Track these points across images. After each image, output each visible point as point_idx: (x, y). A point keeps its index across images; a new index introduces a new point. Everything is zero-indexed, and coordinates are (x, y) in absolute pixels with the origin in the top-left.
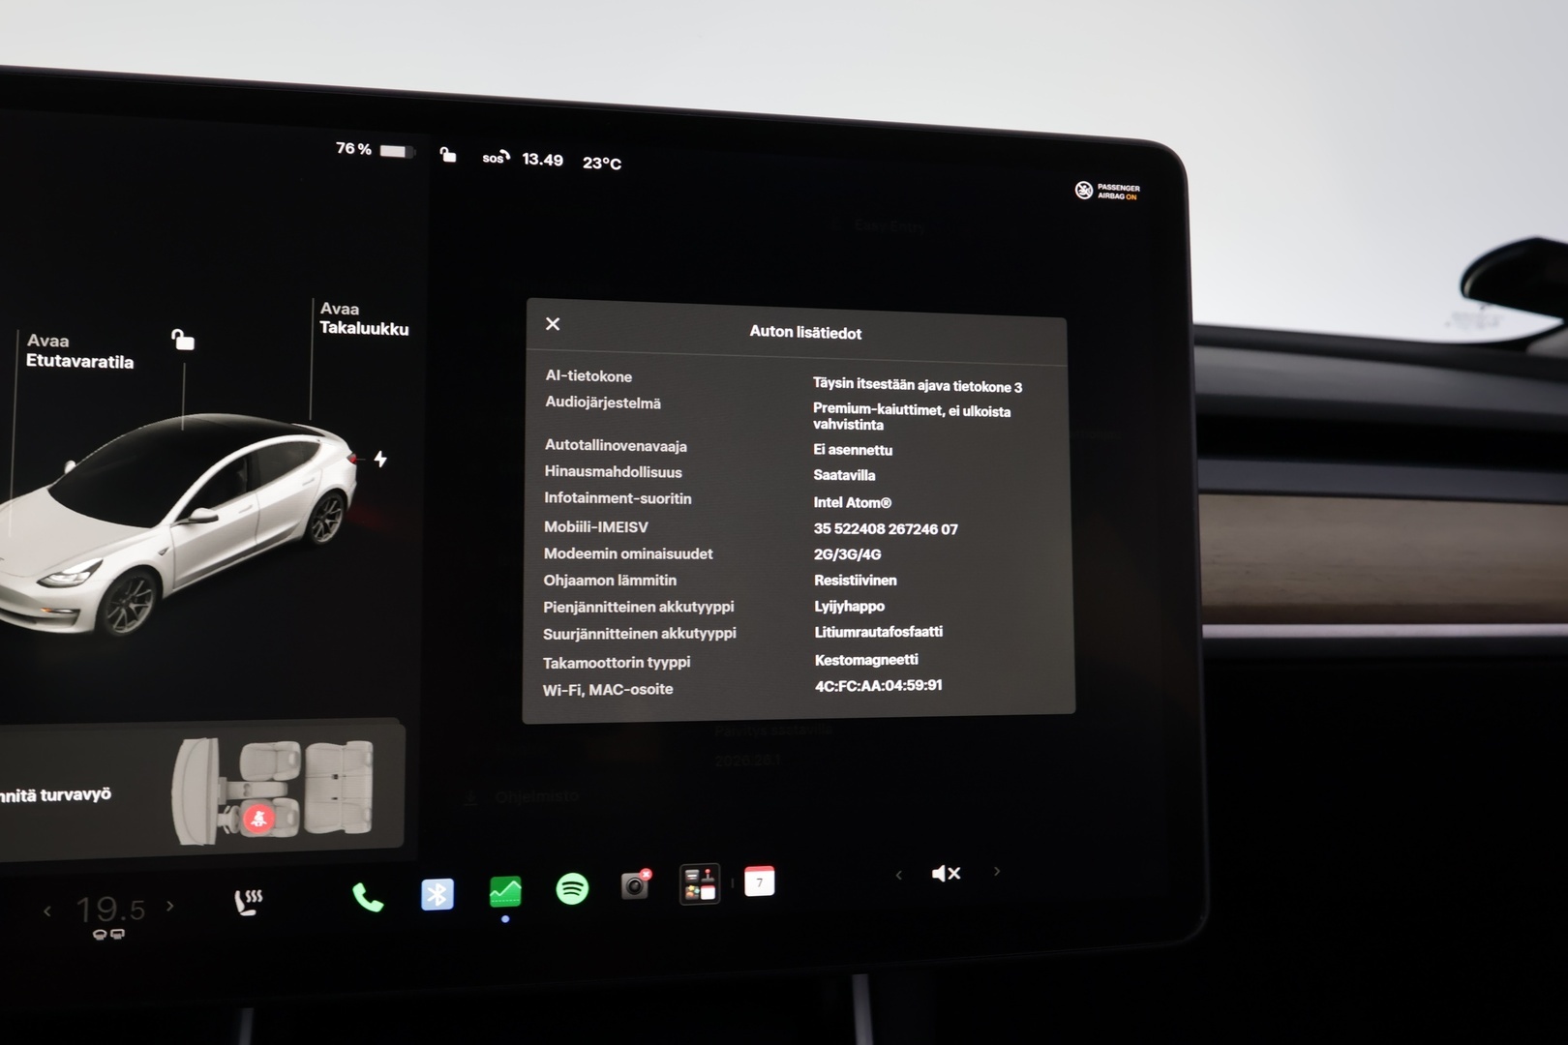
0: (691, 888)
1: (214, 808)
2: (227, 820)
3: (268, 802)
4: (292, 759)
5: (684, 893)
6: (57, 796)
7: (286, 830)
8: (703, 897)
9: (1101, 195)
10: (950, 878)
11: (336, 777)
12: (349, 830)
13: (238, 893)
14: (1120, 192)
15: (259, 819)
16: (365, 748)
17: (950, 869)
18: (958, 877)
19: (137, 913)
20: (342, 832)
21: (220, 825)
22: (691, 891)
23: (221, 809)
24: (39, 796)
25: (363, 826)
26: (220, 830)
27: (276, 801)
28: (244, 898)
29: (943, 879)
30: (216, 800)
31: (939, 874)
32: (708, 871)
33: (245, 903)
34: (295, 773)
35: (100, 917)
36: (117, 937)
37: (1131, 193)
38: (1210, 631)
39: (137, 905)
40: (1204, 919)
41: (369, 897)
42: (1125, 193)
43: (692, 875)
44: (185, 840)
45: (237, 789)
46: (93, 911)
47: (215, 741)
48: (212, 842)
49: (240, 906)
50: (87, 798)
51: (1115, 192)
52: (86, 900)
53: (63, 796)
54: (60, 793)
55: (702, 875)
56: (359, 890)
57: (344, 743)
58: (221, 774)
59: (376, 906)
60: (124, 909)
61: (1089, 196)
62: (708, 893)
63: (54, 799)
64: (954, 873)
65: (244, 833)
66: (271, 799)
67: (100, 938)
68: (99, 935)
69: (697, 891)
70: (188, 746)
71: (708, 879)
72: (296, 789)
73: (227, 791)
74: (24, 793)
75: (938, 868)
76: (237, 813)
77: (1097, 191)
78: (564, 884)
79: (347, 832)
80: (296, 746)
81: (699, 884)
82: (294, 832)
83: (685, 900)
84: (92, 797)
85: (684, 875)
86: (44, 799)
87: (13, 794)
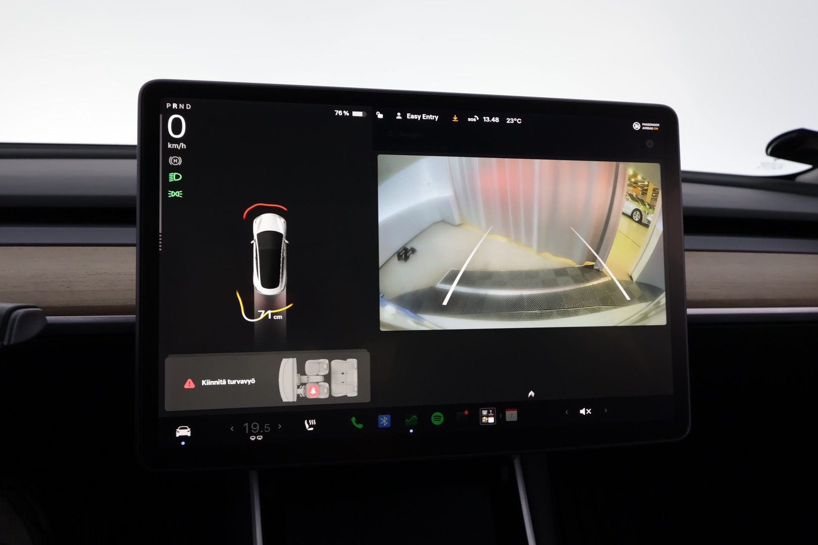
0: (484, 418)
1: (296, 387)
2: (301, 391)
3: (317, 384)
4: (326, 366)
5: (482, 420)
6: (234, 382)
7: (324, 395)
8: (489, 422)
9: (643, 128)
10: (587, 413)
11: (343, 373)
12: (349, 395)
13: (306, 421)
14: (651, 127)
15: (313, 391)
16: (354, 361)
17: (587, 410)
18: (590, 413)
19: (267, 429)
20: (346, 396)
21: (298, 393)
22: (484, 419)
23: (298, 387)
24: (227, 382)
25: (354, 394)
26: (298, 396)
27: (319, 383)
28: (308, 423)
29: (584, 414)
30: (296, 383)
31: (583, 412)
32: (491, 411)
33: (309, 425)
34: (327, 372)
35: (253, 431)
36: (260, 439)
37: (656, 127)
38: (690, 311)
39: (267, 426)
40: (689, 429)
41: (358, 422)
42: (653, 127)
43: (485, 412)
44: (285, 399)
45: (304, 379)
46: (250, 429)
47: (295, 359)
48: (295, 400)
49: (307, 426)
50: (246, 383)
51: (649, 127)
52: (247, 424)
53: (236, 382)
54: (235, 381)
55: (489, 412)
56: (353, 420)
57: (346, 360)
58: (298, 373)
59: (360, 426)
60: (262, 428)
61: (639, 128)
62: (491, 420)
63: (233, 383)
64: (589, 411)
65: (308, 397)
66: (318, 383)
67: (253, 439)
68: (253, 438)
69: (487, 419)
70: (284, 361)
71: (491, 414)
72: (328, 378)
73: (300, 379)
74: (221, 381)
75: (582, 409)
76: (305, 388)
77: (642, 126)
78: (434, 416)
79: (348, 396)
80: (327, 361)
81: (487, 416)
82: (327, 396)
83: (482, 423)
84: (248, 383)
85: (481, 413)
86: (229, 383)
87: (217, 381)
